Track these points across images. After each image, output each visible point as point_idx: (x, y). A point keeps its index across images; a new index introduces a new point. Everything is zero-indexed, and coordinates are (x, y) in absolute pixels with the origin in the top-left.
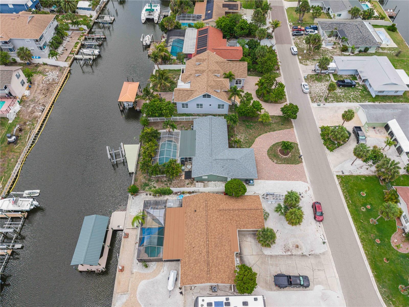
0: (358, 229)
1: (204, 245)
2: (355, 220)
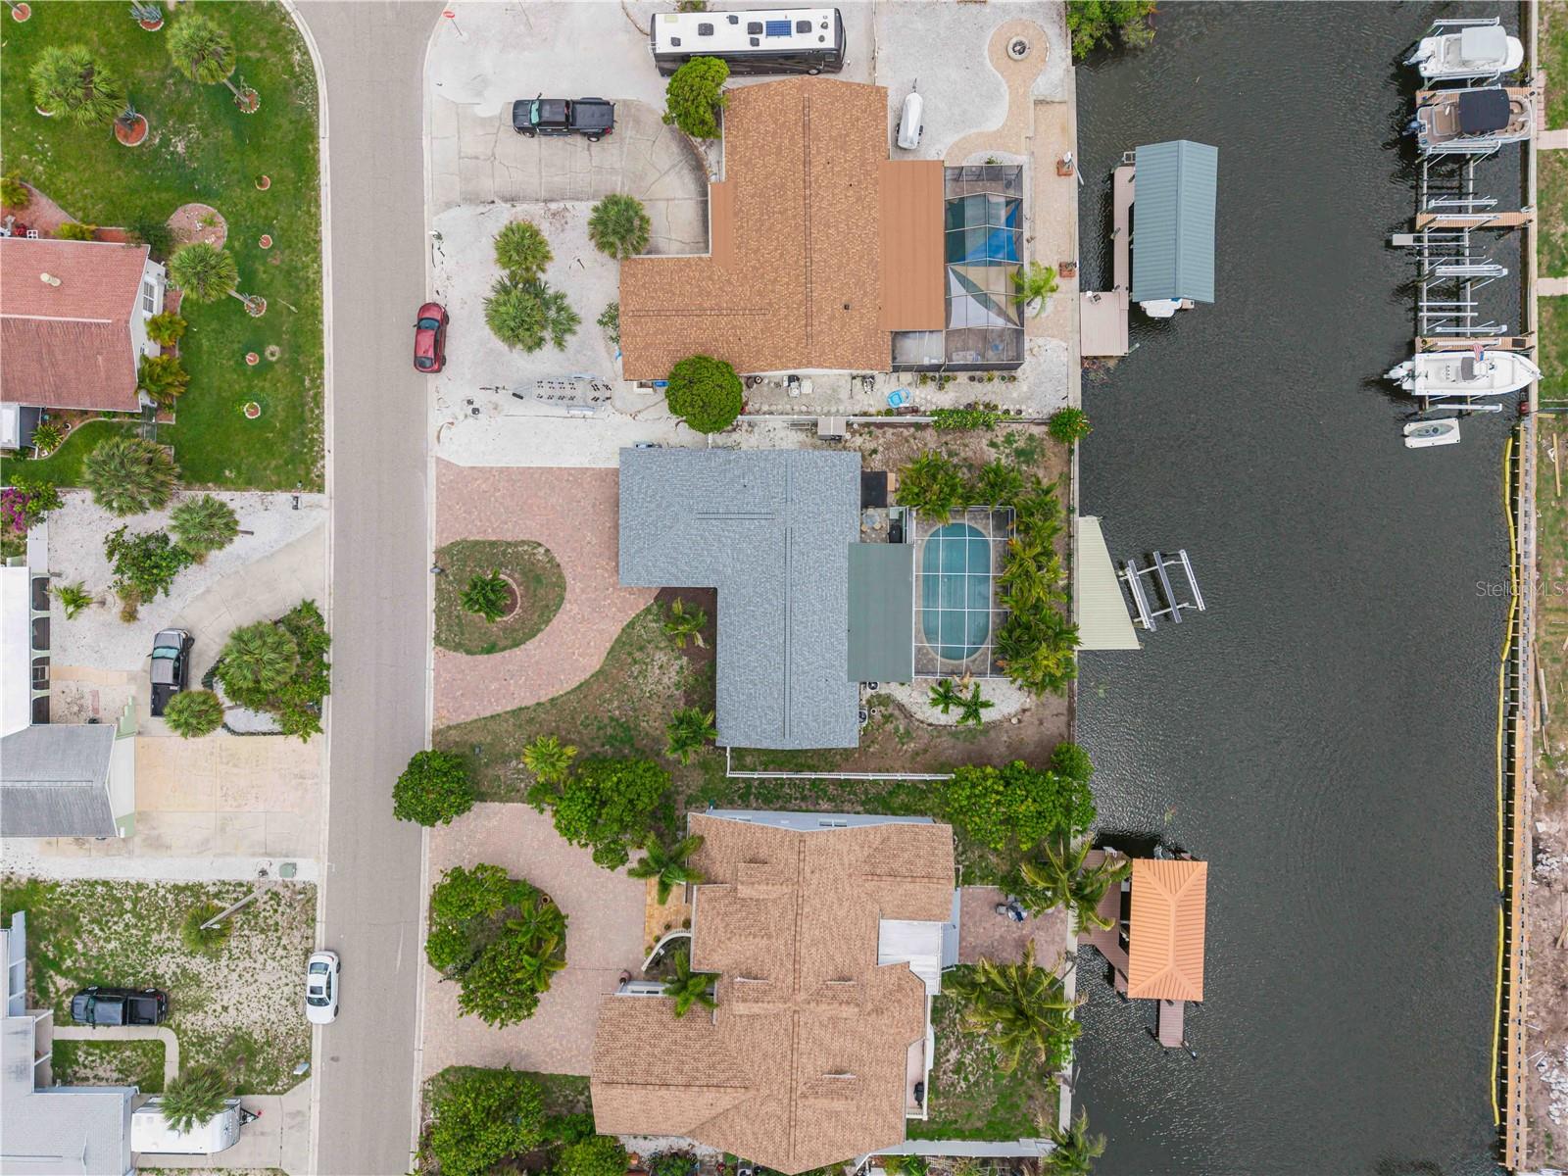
0: (315, 284)
1: (820, 187)
2: (315, 313)
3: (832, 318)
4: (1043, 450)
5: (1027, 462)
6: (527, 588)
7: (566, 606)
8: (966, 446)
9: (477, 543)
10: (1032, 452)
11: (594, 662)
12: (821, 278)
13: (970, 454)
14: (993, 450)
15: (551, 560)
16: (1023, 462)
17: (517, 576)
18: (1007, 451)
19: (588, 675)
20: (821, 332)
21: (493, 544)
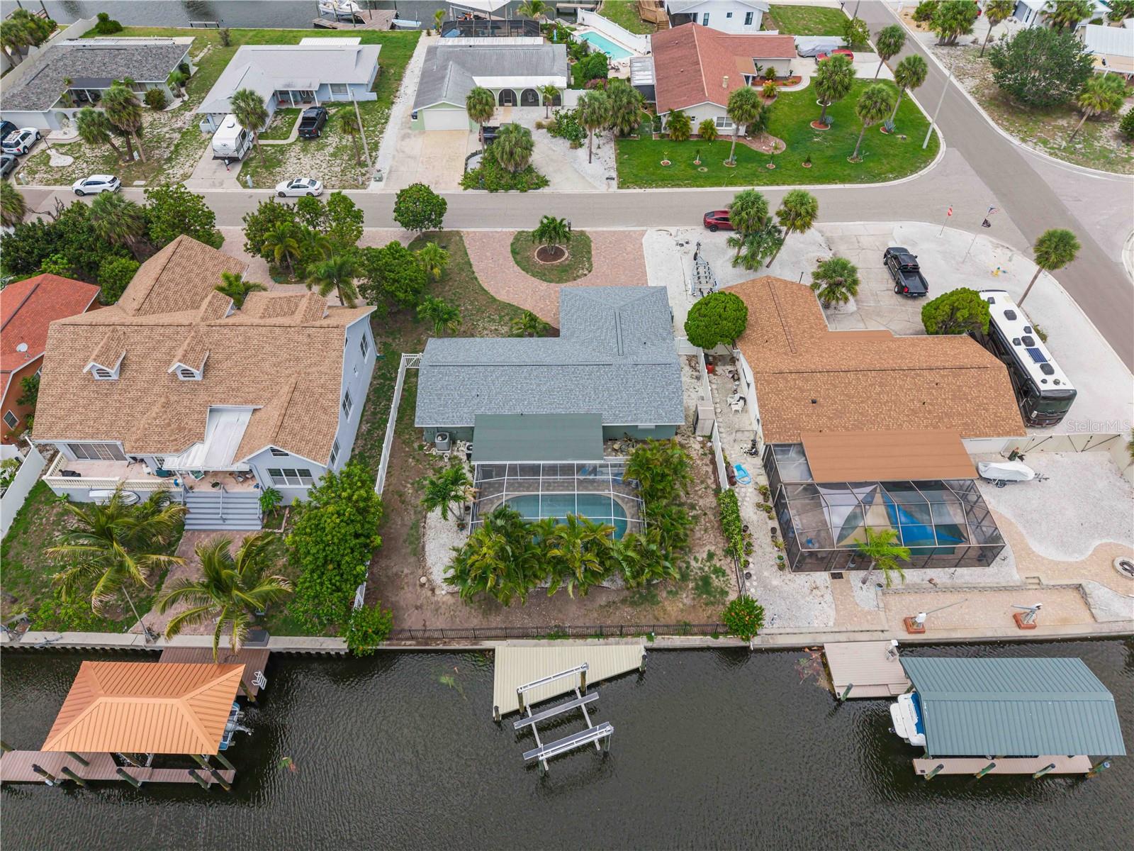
0: (750, 183)
3: (802, 391)
4: (713, 603)
5: (697, 588)
6: (558, 266)
7: (545, 284)
8: (706, 530)
9: (590, 247)
10: (709, 593)
11: (502, 296)
12: (834, 380)
13: (698, 535)
14: (705, 556)
15: (579, 277)
16: (697, 584)
17: (567, 262)
18: (706, 569)
19: (492, 293)
20: (787, 381)
21: (589, 252)
